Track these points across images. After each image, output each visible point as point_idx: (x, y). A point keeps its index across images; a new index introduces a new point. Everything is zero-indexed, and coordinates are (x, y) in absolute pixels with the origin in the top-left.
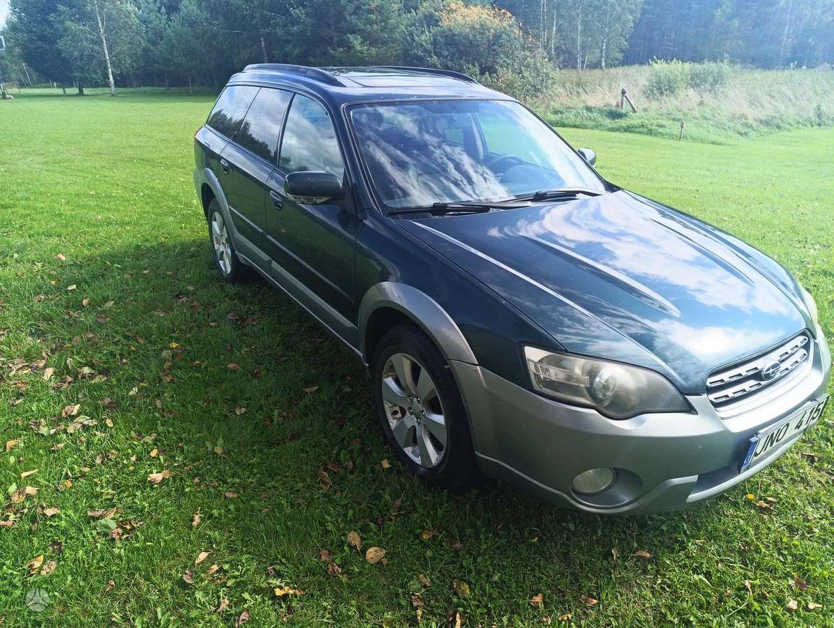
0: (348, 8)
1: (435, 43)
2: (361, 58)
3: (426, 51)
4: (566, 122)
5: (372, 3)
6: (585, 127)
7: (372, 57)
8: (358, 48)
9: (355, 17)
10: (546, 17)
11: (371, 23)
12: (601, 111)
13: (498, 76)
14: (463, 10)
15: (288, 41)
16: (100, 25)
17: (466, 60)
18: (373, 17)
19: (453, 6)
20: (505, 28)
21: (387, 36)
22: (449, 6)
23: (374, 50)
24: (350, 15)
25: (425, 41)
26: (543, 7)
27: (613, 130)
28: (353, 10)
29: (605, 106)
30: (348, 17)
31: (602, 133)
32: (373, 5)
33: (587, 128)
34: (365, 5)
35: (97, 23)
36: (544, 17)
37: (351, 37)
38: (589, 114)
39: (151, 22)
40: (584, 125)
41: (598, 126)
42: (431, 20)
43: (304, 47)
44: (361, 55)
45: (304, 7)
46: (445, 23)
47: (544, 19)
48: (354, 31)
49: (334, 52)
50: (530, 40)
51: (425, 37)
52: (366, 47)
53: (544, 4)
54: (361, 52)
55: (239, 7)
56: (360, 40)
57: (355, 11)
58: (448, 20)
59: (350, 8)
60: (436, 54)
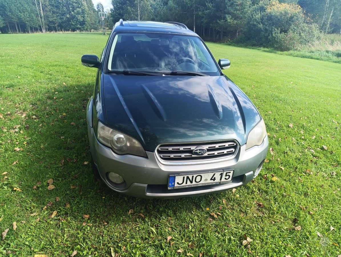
0: (228, 4)
1: (262, 19)
2: (229, 25)
3: (257, 22)
4: (313, 57)
5: (238, 2)
6: (322, 60)
7: (234, 24)
8: (229, 21)
9: (230, 7)
10: (327, 9)
11: (237, 10)
12: (333, 53)
13: (287, 34)
14: (278, 5)
15: (203, 17)
16: (139, 9)
17: (275, 26)
18: (238, 8)
19: (274, 3)
20: (296, 13)
21: (242, 16)
22: (272, 3)
23: (235, 22)
24: (229, 7)
25: (258, 18)
26: (327, 4)
27: (335, 62)
28: (230, 5)
29: (336, 51)
30: (227, 7)
31: (330, 63)
32: (239, 3)
33: (323, 60)
34: (235, 2)
35: (138, 8)
36: (326, 9)
37: (227, 16)
38: (327, 54)
39: (157, 9)
40: (322, 59)
41: (329, 60)
42: (262, 9)
43: (209, 20)
44: (229, 24)
45: (212, 3)
46: (269, 11)
47: (326, 10)
48: (229, 13)
49: (219, 22)
50: (308, 19)
51: (258, 16)
52: (232, 20)
53: (328, 3)
54: (230, 22)
55: (187, 3)
56: (231, 17)
57: (231, 5)
58: (270, 9)
59: (229, 4)
60: (262, 23)
